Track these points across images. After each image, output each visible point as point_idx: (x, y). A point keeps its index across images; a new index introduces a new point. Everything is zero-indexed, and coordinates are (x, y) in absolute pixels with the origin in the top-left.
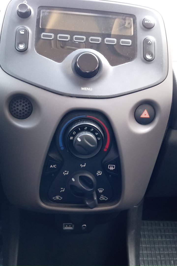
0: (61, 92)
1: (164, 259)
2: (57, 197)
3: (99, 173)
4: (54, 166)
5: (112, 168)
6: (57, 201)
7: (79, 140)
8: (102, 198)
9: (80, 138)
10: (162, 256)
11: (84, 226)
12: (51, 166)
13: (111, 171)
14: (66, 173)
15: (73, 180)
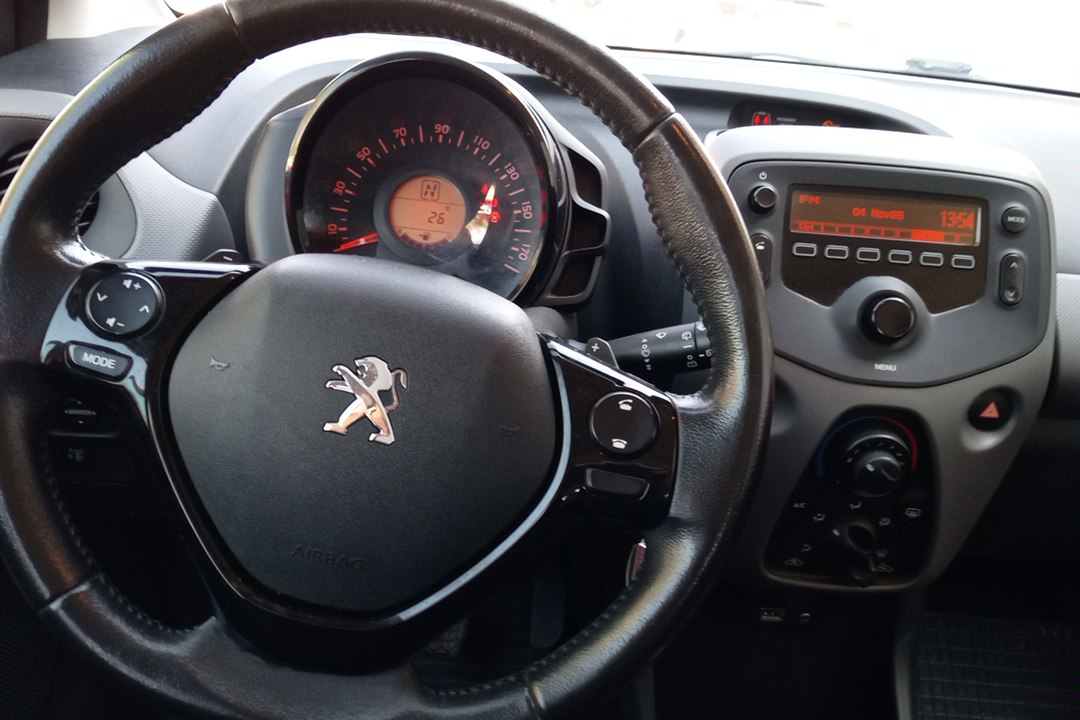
0: (836, 374)
1: (943, 714)
2: (794, 561)
3: (885, 522)
4: (802, 505)
5: (913, 515)
6: (793, 569)
7: (870, 468)
8: (883, 568)
9: (872, 464)
10: (938, 707)
11: (805, 617)
12: (796, 505)
13: (912, 519)
14: (819, 518)
15: (836, 533)
